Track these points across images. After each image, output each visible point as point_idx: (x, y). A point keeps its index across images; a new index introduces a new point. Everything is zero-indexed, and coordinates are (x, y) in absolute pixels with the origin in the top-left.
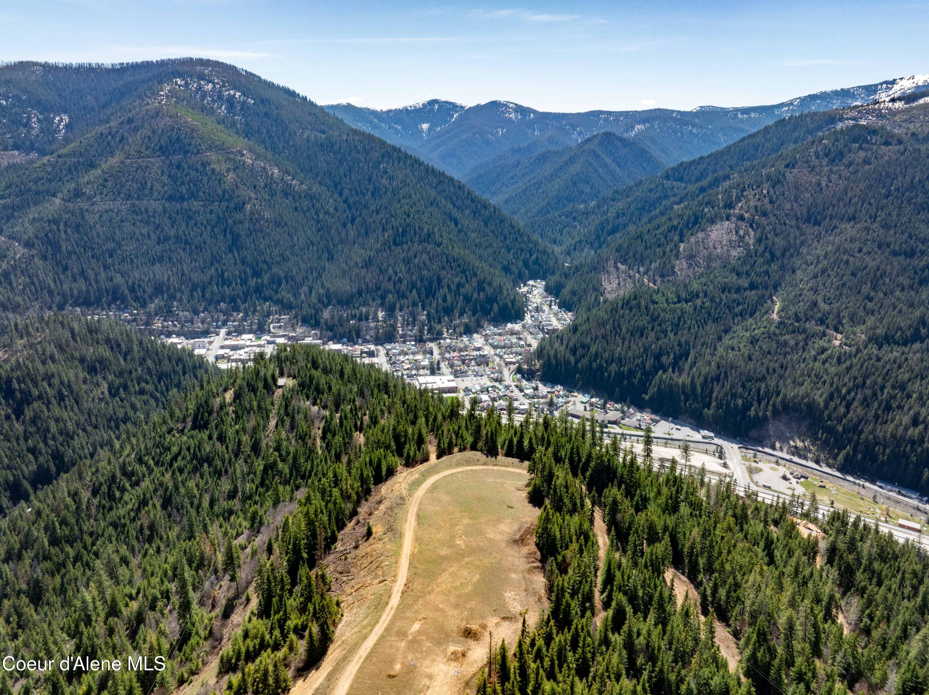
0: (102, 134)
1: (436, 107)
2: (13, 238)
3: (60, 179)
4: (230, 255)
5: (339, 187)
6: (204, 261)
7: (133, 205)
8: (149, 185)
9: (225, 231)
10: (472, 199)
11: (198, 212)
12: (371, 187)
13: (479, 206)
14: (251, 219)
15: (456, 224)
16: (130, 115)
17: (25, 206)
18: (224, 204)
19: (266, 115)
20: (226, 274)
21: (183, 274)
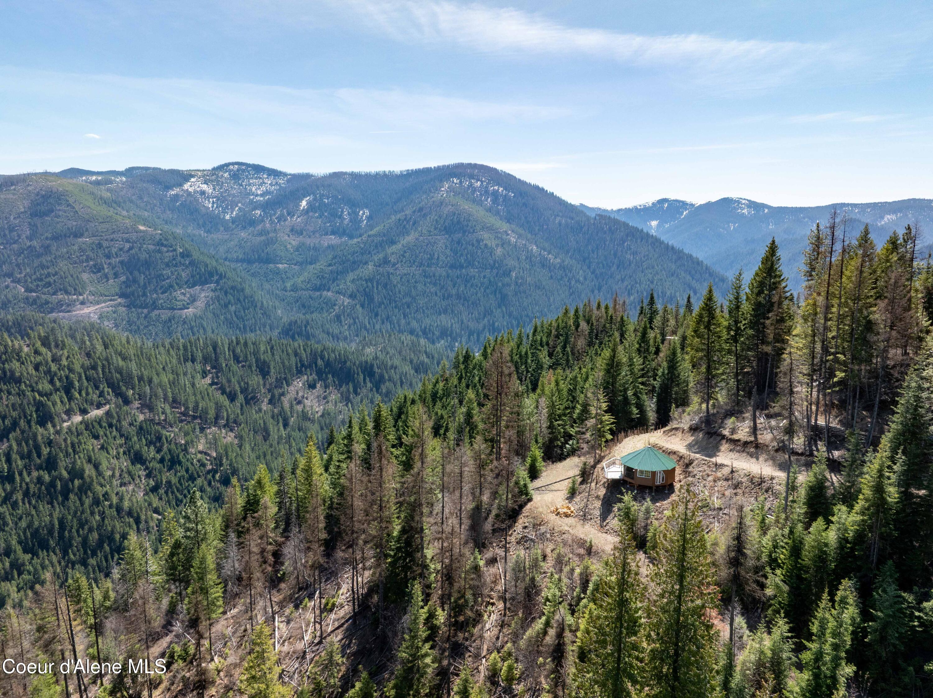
0: (399, 220)
1: (666, 205)
2: (339, 293)
3: (369, 253)
4: (499, 310)
5: (587, 261)
6: (479, 314)
7: (424, 271)
8: (436, 256)
9: (495, 291)
10: (710, 273)
11: (474, 277)
12: (616, 261)
13: (717, 280)
14: (517, 283)
16: (421, 205)
17: (344, 272)
18: (495, 271)
19: (524, 204)
20: (496, 324)
21: (462, 323)
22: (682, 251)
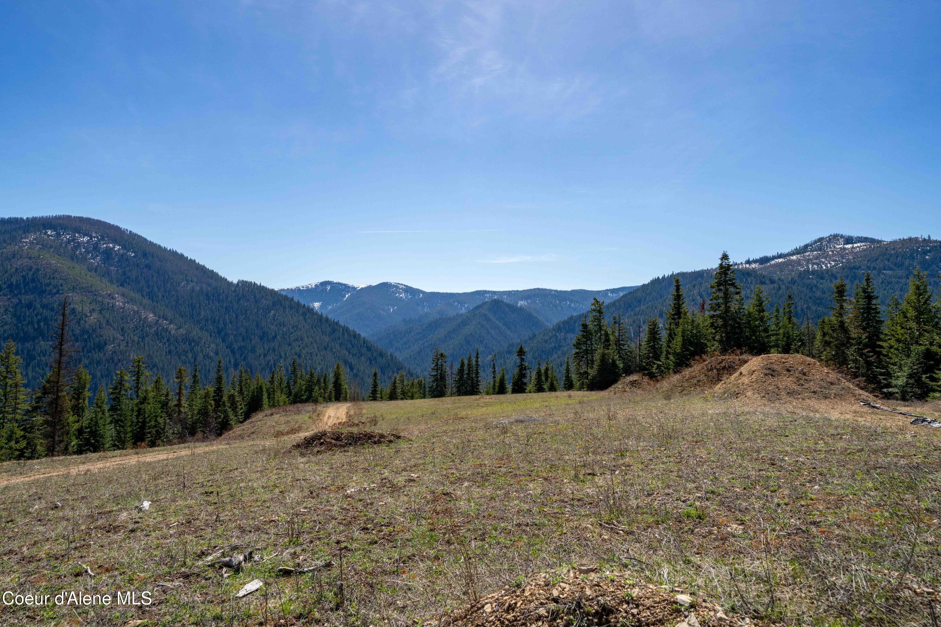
1: (329, 287)
5: (223, 334)
10: (367, 347)
11: (46, 351)
12: (259, 332)
13: (375, 354)
14: (112, 358)
15: (352, 369)
18: (80, 344)
19: (148, 266)
22: (337, 323)
